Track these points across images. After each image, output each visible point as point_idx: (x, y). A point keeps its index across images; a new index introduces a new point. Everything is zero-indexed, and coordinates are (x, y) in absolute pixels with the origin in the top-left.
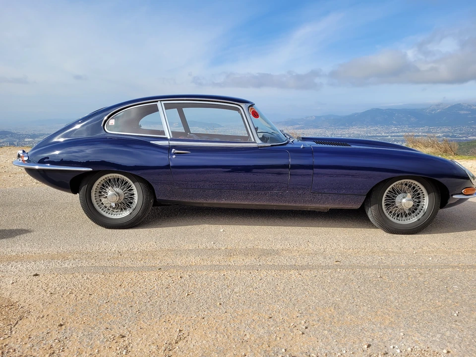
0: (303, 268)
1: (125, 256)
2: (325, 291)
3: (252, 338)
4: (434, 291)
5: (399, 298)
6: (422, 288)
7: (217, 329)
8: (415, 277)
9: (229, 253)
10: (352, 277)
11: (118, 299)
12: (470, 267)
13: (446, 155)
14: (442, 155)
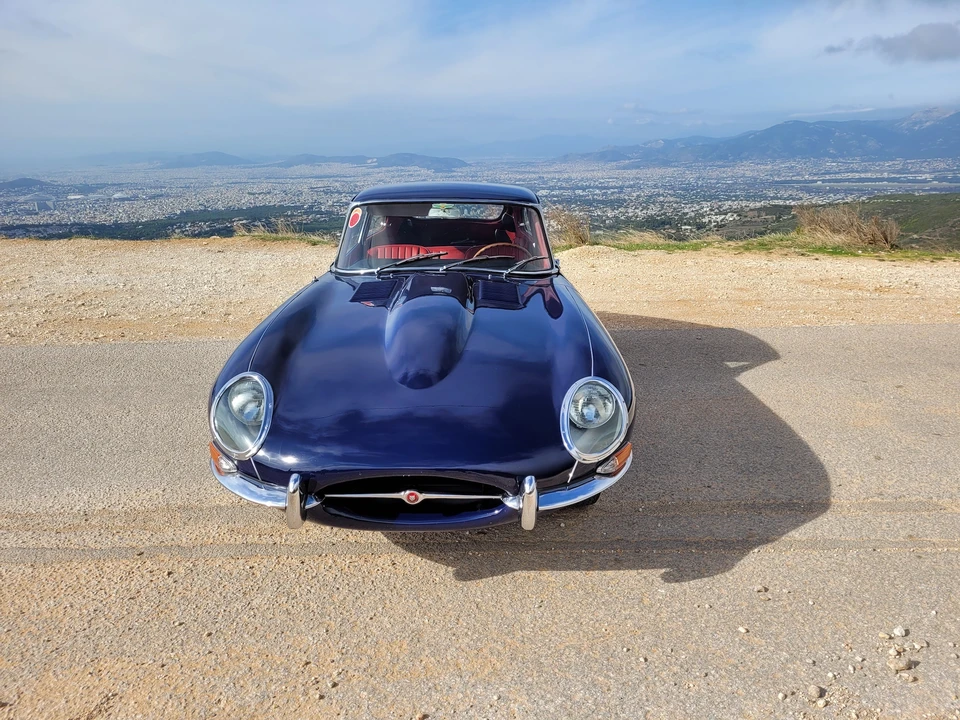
1: (93, 523)
2: (415, 604)
3: (228, 709)
5: (542, 617)
6: (599, 594)
7: (175, 688)
11: (32, 623)
12: (720, 544)
13: (873, 250)
14: (865, 250)
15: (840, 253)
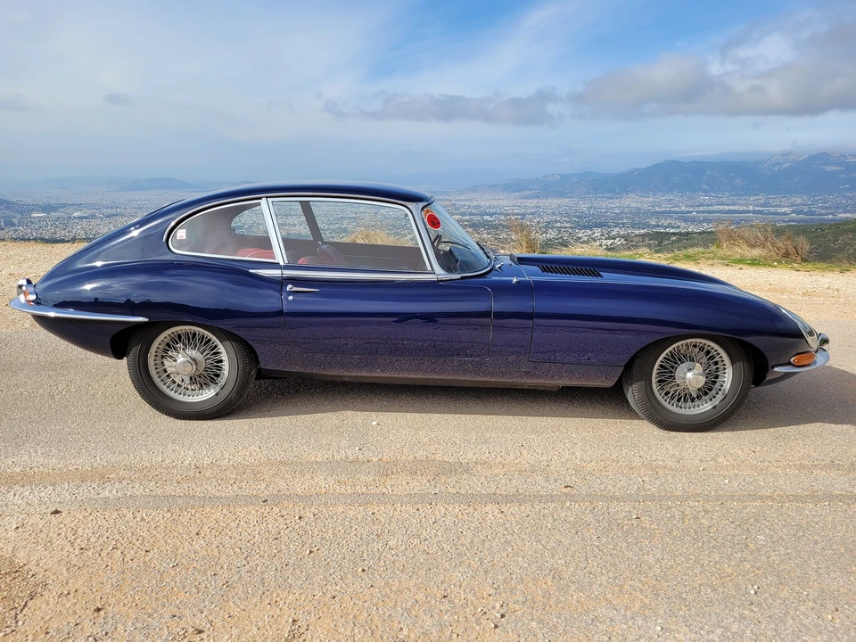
0: (508, 499)
1: (207, 475)
2: (540, 546)
3: (412, 636)
4: (723, 545)
5: (663, 559)
6: (705, 539)
7: (354, 617)
8: (696, 518)
9: (386, 469)
10: (589, 518)
11: (193, 560)
12: (791, 498)
13: (787, 262)
14: (780, 262)
15: (758, 264)
